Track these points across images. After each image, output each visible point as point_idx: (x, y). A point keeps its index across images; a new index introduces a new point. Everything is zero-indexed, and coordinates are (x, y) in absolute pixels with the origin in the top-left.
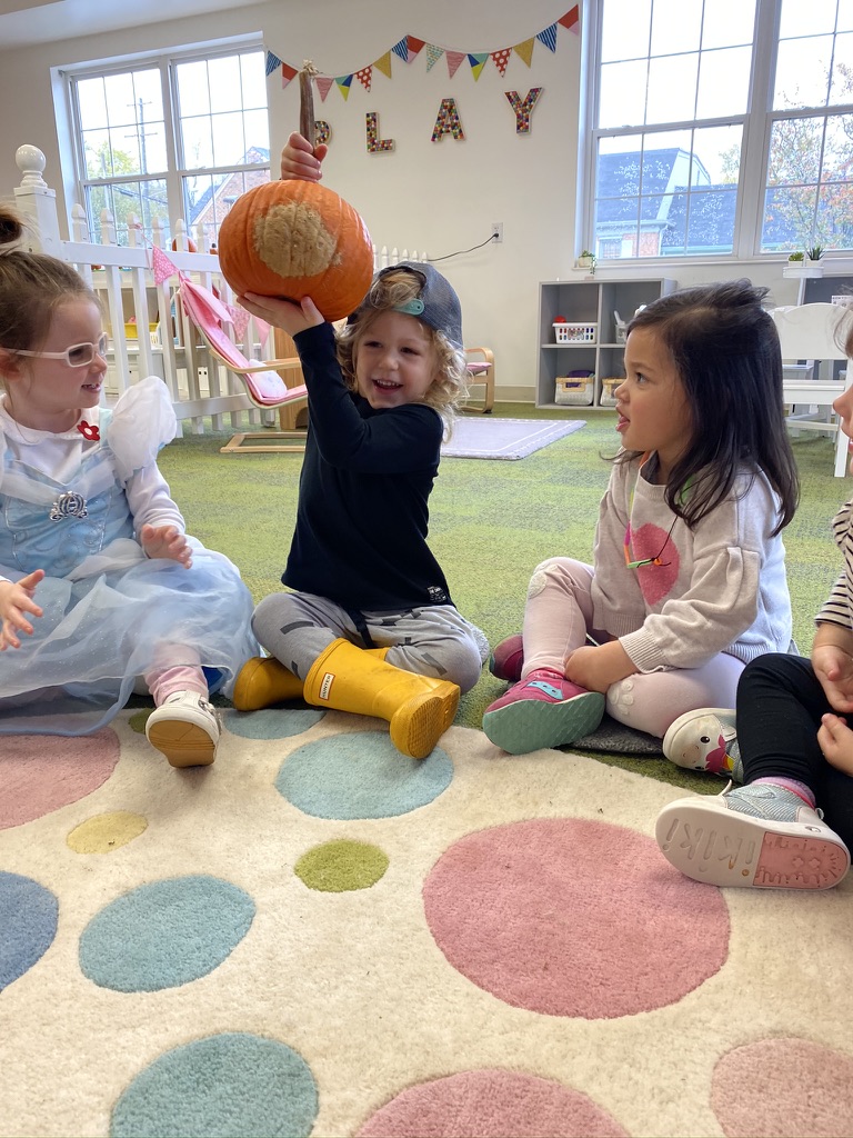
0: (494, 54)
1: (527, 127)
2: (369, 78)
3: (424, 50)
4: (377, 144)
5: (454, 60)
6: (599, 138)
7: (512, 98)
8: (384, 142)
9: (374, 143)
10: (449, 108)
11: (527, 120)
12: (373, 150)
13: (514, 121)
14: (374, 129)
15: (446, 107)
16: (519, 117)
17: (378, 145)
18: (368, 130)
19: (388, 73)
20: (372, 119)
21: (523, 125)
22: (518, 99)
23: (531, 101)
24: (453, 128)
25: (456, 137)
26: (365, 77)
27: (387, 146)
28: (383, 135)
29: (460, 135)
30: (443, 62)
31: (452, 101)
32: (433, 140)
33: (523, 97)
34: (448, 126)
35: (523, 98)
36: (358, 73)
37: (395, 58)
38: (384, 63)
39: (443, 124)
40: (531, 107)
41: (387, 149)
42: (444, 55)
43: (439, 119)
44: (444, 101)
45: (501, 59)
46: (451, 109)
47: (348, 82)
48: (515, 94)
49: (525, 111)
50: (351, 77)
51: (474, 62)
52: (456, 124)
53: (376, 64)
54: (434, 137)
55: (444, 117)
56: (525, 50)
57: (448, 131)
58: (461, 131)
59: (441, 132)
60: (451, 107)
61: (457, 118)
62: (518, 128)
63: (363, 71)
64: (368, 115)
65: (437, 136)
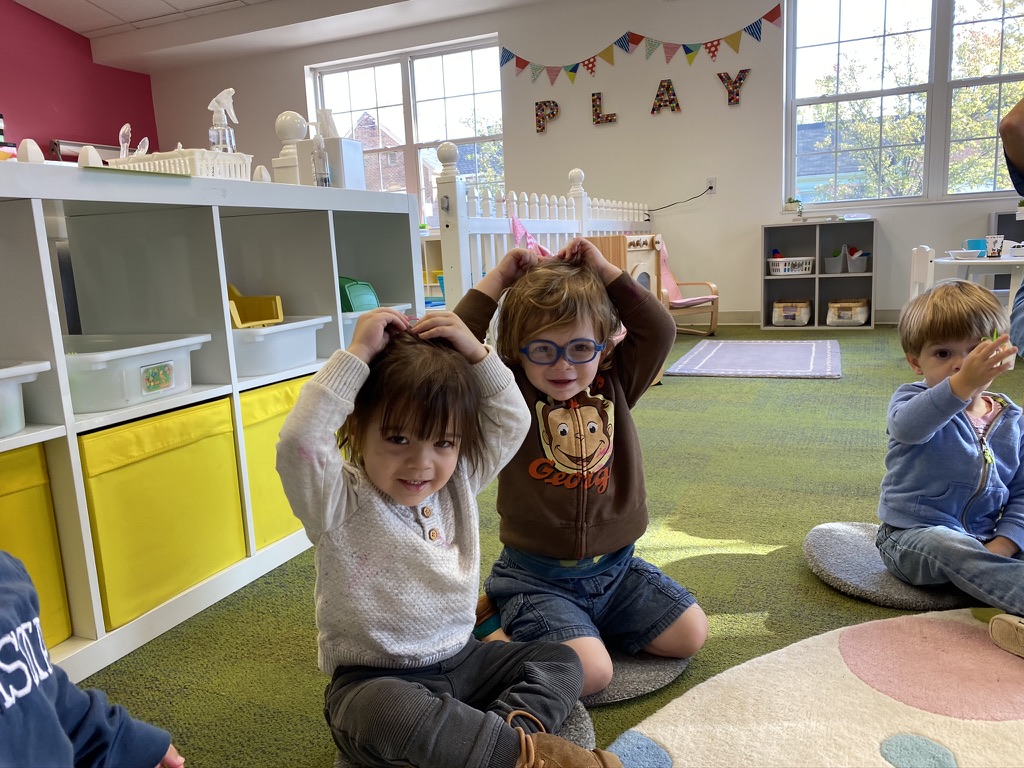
0: (706, 44)
1: (737, 101)
2: (594, 66)
3: (643, 43)
5: (670, 49)
6: (798, 106)
7: (724, 78)
8: (608, 116)
9: (599, 117)
10: (666, 87)
11: (738, 95)
12: (598, 123)
13: (725, 95)
14: (600, 106)
15: (663, 87)
16: (730, 92)
17: (601, 118)
18: (594, 106)
19: (610, 60)
20: (597, 99)
21: (733, 99)
22: (729, 78)
23: (740, 79)
24: (670, 103)
25: (673, 110)
26: (590, 65)
27: (610, 119)
28: (606, 110)
29: (676, 108)
30: (660, 52)
31: (669, 82)
32: (653, 112)
33: (734, 76)
34: (666, 101)
35: (734, 78)
36: (583, 62)
37: (617, 50)
38: (607, 54)
39: (661, 100)
40: (741, 84)
41: (610, 121)
42: (661, 46)
43: (658, 96)
44: (662, 81)
45: (713, 48)
46: (668, 88)
47: (574, 69)
48: (727, 75)
49: (736, 88)
50: (577, 65)
51: (688, 50)
52: (673, 100)
53: (600, 55)
54: (653, 110)
55: (662, 94)
56: (734, 41)
57: (666, 106)
58: (677, 105)
59: (660, 106)
60: (669, 86)
61: (674, 95)
62: (730, 101)
63: (589, 60)
64: (593, 95)
65: (656, 109)
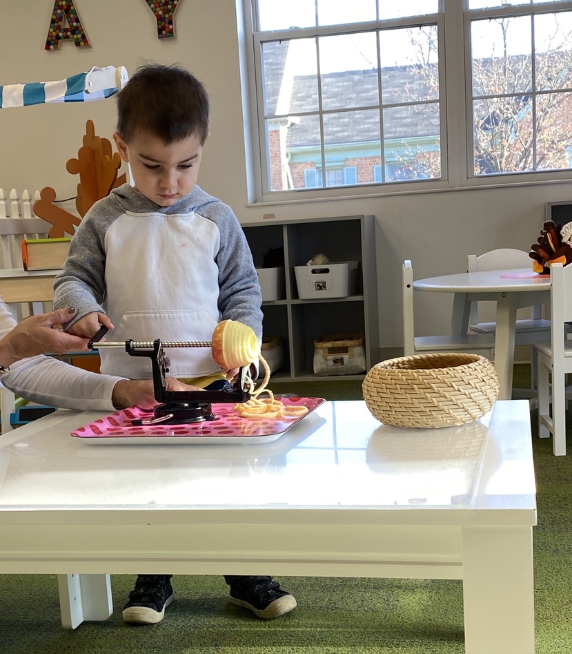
1: (171, 33)
6: (262, 42)
11: (171, 23)
15: (61, 7)
16: (159, 18)
21: (165, 29)
24: (73, 33)
25: (78, 44)
29: (82, 41)
32: (47, 48)
34: (66, 30)
39: (59, 28)
40: (174, 6)
43: (53, 21)
46: (68, 10)
49: (168, 11)
52: (77, 28)
54: (49, 44)
55: (60, 19)
57: (67, 37)
58: (84, 37)
59: (58, 38)
60: (69, 7)
61: (77, 21)
62: (160, 32)
65: (52, 43)
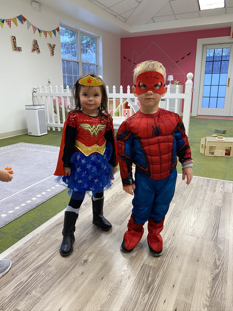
0: (44, 31)
1: (53, 54)
3: (26, 22)
4: (17, 48)
5: (35, 29)
7: (50, 45)
8: (19, 48)
9: (15, 47)
10: (35, 43)
11: (53, 52)
12: (15, 49)
14: (15, 42)
16: (52, 51)
18: (13, 42)
19: (16, 24)
20: (14, 39)
21: (53, 53)
22: (51, 46)
23: (54, 47)
26: (9, 22)
27: (19, 49)
28: (18, 46)
29: (39, 52)
30: (31, 28)
36: (6, 20)
37: (18, 20)
38: (14, 20)
39: (35, 47)
40: (54, 49)
42: (32, 26)
43: (34, 45)
44: (35, 40)
45: (45, 33)
46: (36, 43)
47: (3, 22)
48: (51, 45)
49: (53, 50)
50: (4, 20)
51: (40, 32)
52: (38, 48)
53: (12, 19)
54: (33, 50)
56: (50, 33)
57: (36, 50)
58: (39, 50)
61: (38, 46)
63: (8, 20)
64: (13, 37)
65: (34, 50)
